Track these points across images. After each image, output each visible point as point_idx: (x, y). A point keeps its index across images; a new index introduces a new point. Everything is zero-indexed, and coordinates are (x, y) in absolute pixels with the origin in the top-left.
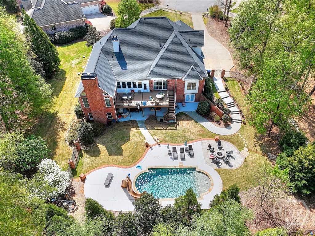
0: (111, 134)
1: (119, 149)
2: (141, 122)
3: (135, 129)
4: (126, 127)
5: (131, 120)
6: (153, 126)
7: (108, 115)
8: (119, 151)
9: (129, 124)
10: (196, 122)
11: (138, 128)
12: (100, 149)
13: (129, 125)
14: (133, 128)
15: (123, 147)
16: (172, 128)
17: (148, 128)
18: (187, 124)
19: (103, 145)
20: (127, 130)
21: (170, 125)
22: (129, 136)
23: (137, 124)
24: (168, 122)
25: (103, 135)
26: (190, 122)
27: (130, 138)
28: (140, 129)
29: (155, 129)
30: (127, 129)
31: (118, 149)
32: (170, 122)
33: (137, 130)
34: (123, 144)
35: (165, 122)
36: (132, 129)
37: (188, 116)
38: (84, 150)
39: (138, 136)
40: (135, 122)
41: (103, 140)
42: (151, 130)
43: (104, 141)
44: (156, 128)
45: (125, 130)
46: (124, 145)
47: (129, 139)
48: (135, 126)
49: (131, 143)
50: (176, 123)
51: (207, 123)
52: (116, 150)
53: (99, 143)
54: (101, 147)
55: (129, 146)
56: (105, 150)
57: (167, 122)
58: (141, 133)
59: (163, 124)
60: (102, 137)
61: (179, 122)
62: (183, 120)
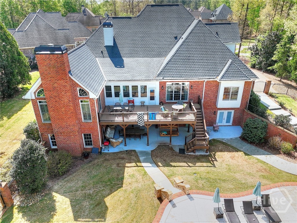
0: (86, 174)
1: (99, 204)
2: (144, 153)
3: (134, 164)
4: (118, 161)
5: (127, 151)
6: (167, 159)
7: (85, 138)
8: (98, 210)
9: (122, 156)
10: (246, 154)
11: (139, 164)
12: (57, 204)
13: (123, 158)
14: (130, 163)
15: (108, 201)
16: (205, 164)
17: (160, 164)
18: (232, 158)
19: (65, 196)
20: (119, 167)
21: (199, 159)
22: (123, 178)
23: (137, 157)
24: (194, 154)
25: (71, 176)
26: (236, 154)
27: (125, 181)
28: (143, 164)
29: (172, 166)
30: (118, 164)
31: (96, 206)
32: (198, 153)
33: (137, 166)
34: (109, 195)
35: (189, 154)
36: (127, 165)
37: (229, 145)
38: (19, 206)
39: (141, 177)
40: (133, 153)
41: (69, 184)
42: (164, 166)
43: (70, 187)
44: (173, 164)
45: (114, 166)
46: (109, 197)
47: (122, 184)
48: (134, 160)
49: (126, 191)
50: (210, 155)
51: (268, 156)
52: (92, 207)
53: (57, 192)
54: (61, 200)
55: (122, 199)
56: (67, 206)
57: (192, 154)
58: (145, 172)
59: (185, 157)
60: (66, 179)
61: (214, 155)
62: (221, 151)
